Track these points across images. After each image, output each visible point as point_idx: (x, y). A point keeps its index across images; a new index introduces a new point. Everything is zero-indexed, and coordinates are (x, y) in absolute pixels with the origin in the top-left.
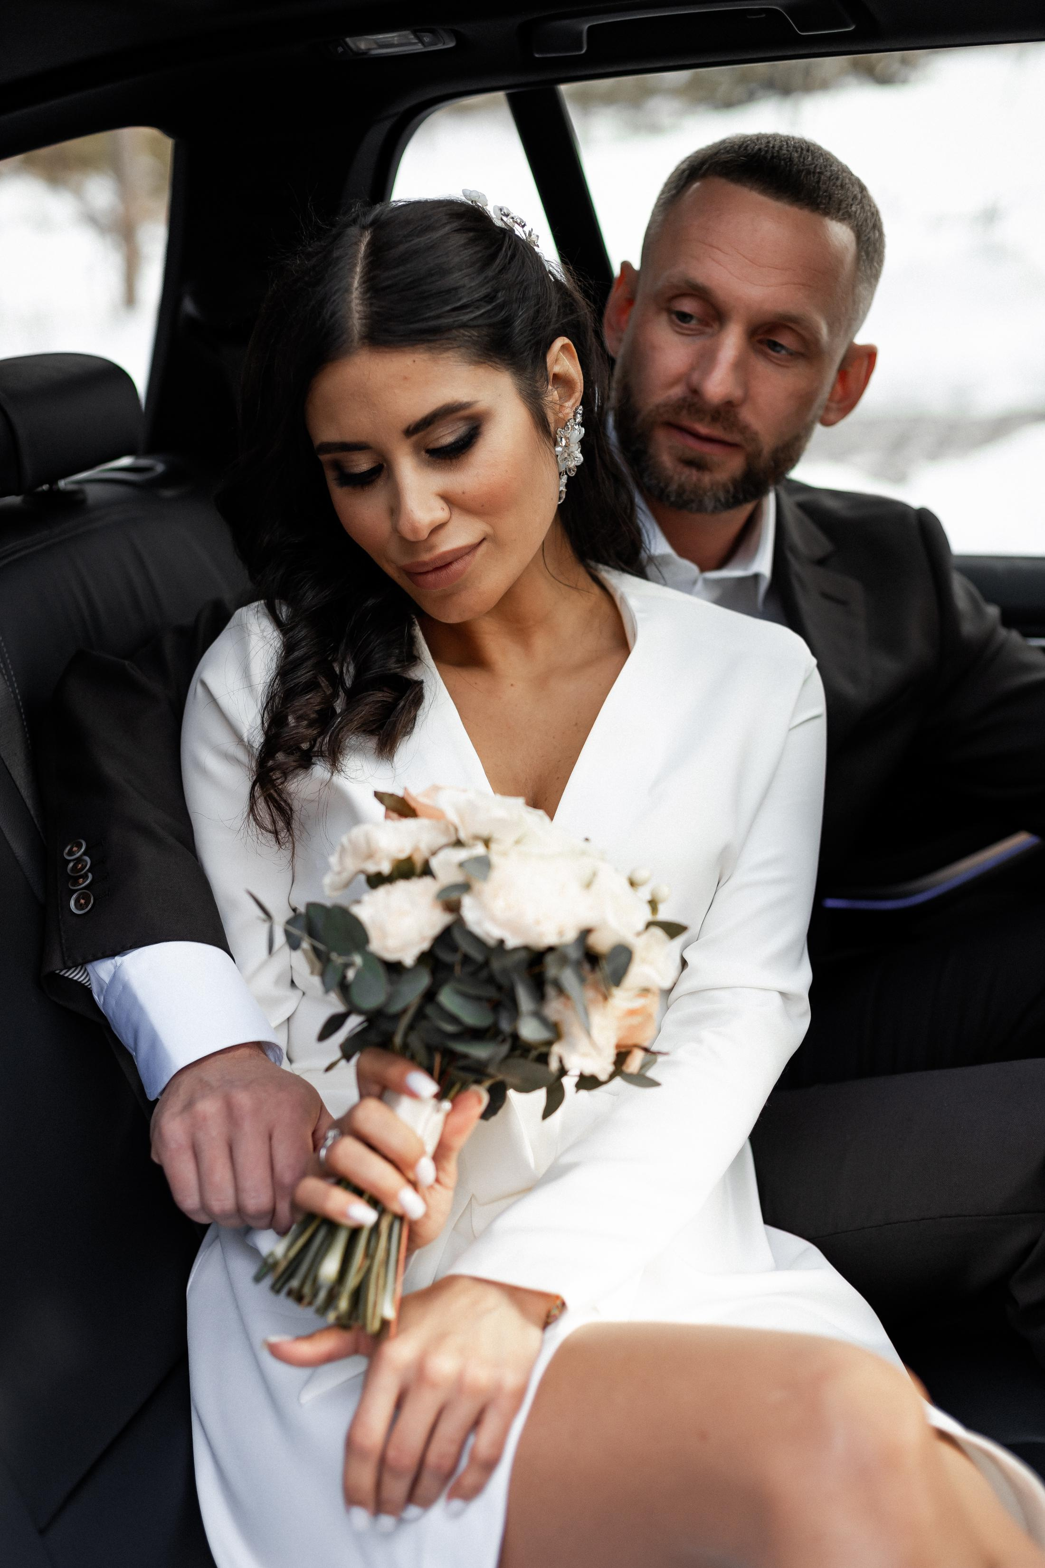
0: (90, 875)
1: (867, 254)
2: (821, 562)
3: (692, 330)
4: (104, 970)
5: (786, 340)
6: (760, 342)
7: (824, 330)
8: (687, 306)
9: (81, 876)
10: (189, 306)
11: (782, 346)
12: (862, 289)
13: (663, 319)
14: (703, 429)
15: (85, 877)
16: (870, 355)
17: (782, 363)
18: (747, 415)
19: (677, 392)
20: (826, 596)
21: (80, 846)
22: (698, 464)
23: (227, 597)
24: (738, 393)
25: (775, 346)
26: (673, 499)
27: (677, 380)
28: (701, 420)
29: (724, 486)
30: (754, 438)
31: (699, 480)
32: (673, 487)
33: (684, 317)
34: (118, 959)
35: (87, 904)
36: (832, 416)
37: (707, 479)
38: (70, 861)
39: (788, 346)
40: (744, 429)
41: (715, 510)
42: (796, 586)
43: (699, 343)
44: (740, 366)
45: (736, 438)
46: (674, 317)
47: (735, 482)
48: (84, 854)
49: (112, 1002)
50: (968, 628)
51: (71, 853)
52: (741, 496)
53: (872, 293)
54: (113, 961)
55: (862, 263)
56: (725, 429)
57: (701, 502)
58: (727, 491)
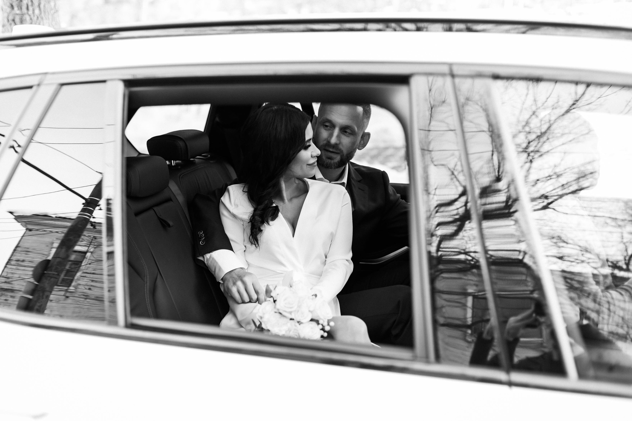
0: (204, 238)
1: (366, 113)
2: (359, 181)
3: (328, 129)
4: (208, 256)
5: (348, 131)
6: (343, 131)
7: (356, 129)
8: (327, 124)
9: (202, 238)
10: (217, 119)
11: (347, 132)
12: (365, 120)
13: (322, 127)
14: (331, 150)
15: (203, 238)
16: (369, 135)
17: (348, 136)
18: (341, 147)
19: (325, 142)
20: (359, 189)
21: (202, 232)
22: (331, 158)
23: (228, 183)
24: (338, 142)
25: (346, 132)
26: (325, 166)
27: (325, 140)
28: (331, 148)
29: (336, 163)
30: (342, 151)
31: (331, 162)
32: (325, 163)
33: (327, 126)
34: (211, 253)
35: (204, 243)
36: (361, 148)
37: (332, 162)
38: (200, 235)
39: (349, 132)
40: (340, 150)
41: (334, 168)
42: (353, 186)
43: (330, 132)
44: (338, 137)
45: (338, 152)
46: (324, 126)
47: (338, 162)
48: (202, 233)
49: (210, 262)
50: (392, 198)
51: (200, 233)
52: (340, 165)
53: (368, 122)
54: (210, 254)
55: (364, 114)
56: (336, 150)
57: (331, 167)
58: (337, 164)
